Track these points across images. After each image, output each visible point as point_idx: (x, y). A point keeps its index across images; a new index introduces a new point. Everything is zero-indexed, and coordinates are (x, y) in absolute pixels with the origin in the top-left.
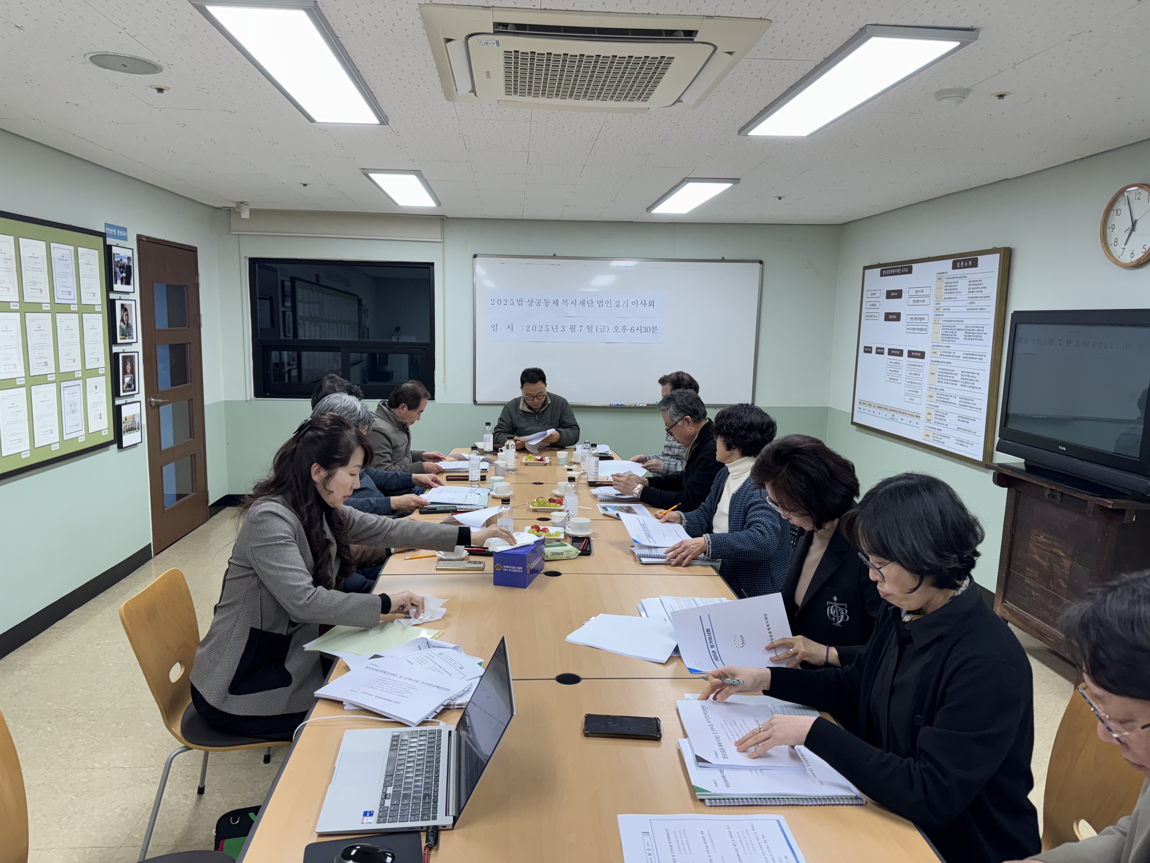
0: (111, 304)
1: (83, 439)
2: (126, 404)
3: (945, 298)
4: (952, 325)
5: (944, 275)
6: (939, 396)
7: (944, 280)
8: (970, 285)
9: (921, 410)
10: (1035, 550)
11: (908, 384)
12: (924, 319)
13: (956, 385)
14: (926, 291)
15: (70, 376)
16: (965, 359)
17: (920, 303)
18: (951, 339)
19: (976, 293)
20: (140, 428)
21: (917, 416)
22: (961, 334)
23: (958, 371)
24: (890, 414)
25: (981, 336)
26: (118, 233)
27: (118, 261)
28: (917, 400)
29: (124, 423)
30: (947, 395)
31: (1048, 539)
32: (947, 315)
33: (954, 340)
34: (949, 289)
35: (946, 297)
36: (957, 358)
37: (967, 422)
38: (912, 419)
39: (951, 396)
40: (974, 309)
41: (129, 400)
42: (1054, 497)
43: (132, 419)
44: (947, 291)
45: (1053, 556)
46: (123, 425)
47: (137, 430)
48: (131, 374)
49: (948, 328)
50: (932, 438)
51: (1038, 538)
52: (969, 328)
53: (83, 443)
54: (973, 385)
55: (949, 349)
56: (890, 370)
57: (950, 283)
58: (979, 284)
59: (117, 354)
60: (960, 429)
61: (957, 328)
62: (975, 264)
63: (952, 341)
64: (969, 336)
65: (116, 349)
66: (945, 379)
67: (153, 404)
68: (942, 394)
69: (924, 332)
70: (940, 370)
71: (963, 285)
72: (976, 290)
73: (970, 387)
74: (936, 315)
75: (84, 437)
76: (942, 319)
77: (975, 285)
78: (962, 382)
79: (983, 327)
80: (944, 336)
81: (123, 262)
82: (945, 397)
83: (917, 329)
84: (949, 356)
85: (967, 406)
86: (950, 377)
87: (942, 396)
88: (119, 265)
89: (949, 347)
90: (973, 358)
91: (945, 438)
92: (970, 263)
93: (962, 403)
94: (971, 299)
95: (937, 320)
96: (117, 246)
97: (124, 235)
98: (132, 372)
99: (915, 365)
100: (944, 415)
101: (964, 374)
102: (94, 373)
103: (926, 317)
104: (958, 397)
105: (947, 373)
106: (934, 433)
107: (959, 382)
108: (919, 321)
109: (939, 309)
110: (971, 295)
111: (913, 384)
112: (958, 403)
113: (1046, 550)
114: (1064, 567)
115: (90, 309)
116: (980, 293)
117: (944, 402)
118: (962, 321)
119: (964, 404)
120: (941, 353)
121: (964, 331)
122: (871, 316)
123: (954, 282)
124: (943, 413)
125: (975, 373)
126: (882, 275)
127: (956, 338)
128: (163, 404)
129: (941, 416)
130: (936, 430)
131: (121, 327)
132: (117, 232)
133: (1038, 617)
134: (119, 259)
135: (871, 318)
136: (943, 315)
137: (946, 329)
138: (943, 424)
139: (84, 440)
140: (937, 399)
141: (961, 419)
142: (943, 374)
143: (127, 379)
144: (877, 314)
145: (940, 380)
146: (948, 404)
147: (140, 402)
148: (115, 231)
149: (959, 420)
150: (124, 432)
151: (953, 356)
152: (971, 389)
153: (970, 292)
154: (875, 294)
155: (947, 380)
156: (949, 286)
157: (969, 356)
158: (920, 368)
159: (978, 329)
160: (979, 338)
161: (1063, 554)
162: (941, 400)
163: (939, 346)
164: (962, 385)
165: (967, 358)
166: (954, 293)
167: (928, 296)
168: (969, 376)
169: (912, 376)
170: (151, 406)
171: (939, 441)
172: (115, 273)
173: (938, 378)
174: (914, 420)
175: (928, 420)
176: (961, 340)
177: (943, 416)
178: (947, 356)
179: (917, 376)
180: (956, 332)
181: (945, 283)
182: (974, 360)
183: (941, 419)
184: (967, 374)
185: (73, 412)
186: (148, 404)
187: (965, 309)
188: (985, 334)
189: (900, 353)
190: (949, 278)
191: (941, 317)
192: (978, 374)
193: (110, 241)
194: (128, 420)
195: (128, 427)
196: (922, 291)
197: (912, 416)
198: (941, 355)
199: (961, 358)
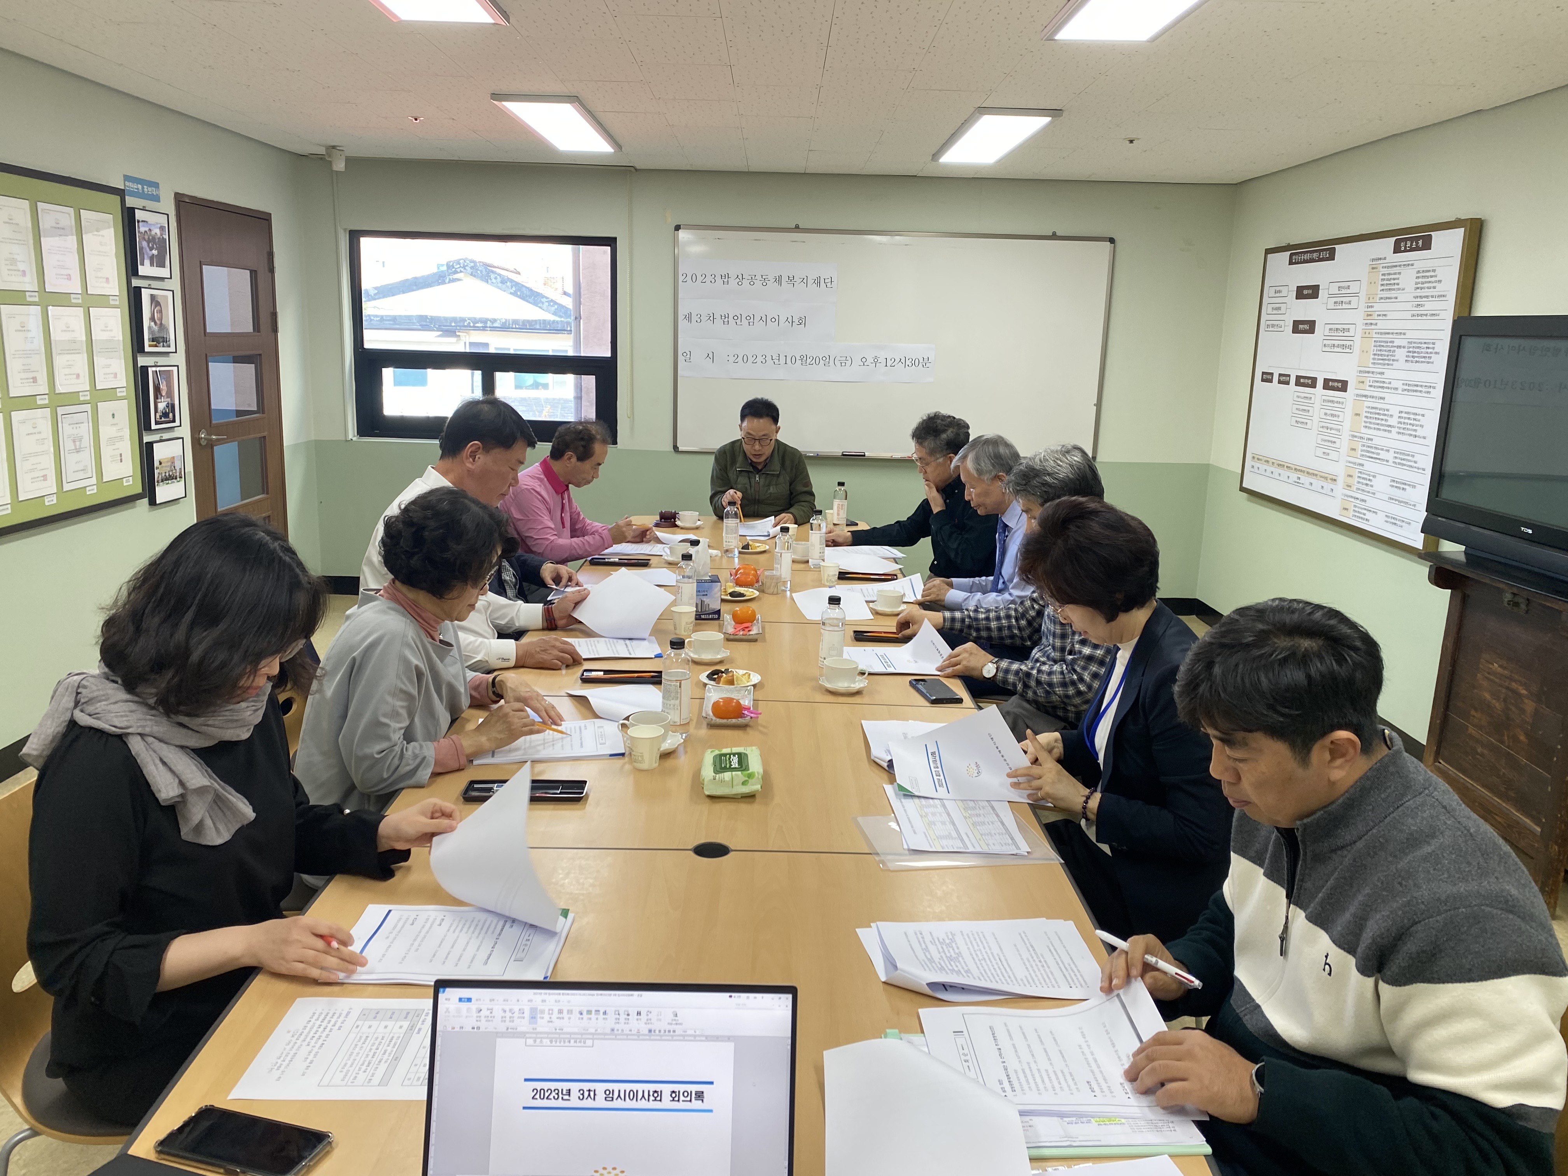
0: (135, 296)
1: (93, 490)
2: (161, 441)
3: (1381, 298)
4: (1390, 340)
5: (1382, 261)
6: (1365, 448)
7: (1381, 269)
8: (1418, 278)
9: (1338, 469)
10: (1485, 683)
11: (1321, 429)
12: (1348, 330)
13: (1390, 431)
14: (1354, 288)
15: (72, 399)
16: (1406, 393)
17: (1344, 306)
18: (1387, 362)
19: (1426, 290)
20: (182, 476)
21: (1332, 479)
22: (1401, 354)
23: (1395, 411)
24: (1294, 476)
25: (1430, 358)
26: (146, 190)
27: (146, 232)
28: (1333, 455)
29: (157, 468)
30: (1376, 448)
31: (1504, 668)
32: (1382, 325)
33: (1391, 362)
34: (1387, 284)
35: (1382, 296)
36: (1393, 391)
37: (1403, 489)
38: (1325, 484)
39: (1382, 450)
40: (1421, 315)
41: (166, 436)
42: (1517, 604)
43: (169, 464)
44: (1385, 287)
45: (1510, 694)
46: (156, 472)
47: (178, 479)
48: (167, 397)
49: (1382, 344)
50: (1352, 513)
51: (1491, 666)
52: (1413, 345)
53: (93, 494)
54: (1414, 433)
55: (1383, 376)
56: (1297, 409)
57: (1389, 274)
58: (1432, 277)
59: (145, 369)
60: (1392, 499)
61: (1395, 344)
62: (1427, 245)
63: (1388, 365)
64: (1413, 357)
65: (142, 361)
66: (1374, 424)
67: (203, 443)
68: (1369, 447)
69: (1348, 351)
70: (1368, 410)
71: (1408, 279)
72: (1426, 285)
73: (1411, 435)
74: (1366, 324)
75: (95, 487)
76: (1375, 331)
77: (1426, 277)
78: (1399, 428)
79: (1434, 344)
80: (1376, 357)
81: (153, 233)
82: (1373, 450)
83: (1338, 346)
84: (1382, 387)
85: (1405, 465)
86: (1382, 419)
87: (1369, 449)
88: (146, 237)
89: (1383, 373)
90: (1416, 391)
91: (1371, 514)
92: (1420, 242)
93: (1398, 461)
94: (1419, 300)
95: (1367, 331)
96: (144, 209)
97: (155, 193)
98: (170, 394)
99: (1332, 402)
100: (1371, 478)
101: (1403, 415)
102: (110, 394)
103: (1352, 327)
104: (1392, 451)
105: (1378, 414)
106: (1355, 506)
107: (1393, 427)
108: (1341, 334)
109: (1371, 315)
110: (1419, 293)
111: (1329, 431)
112: (1391, 460)
113: (1501, 686)
114: (1523, 711)
115: (102, 301)
116: (1432, 290)
117: (1372, 458)
118: (1404, 334)
119: (1400, 461)
120: (1371, 384)
121: (1406, 350)
122: (1273, 326)
123: (1395, 274)
124: (1369, 475)
125: (1419, 415)
126: (1291, 263)
127: (1393, 360)
128: (219, 442)
129: (1367, 479)
130: (1358, 502)
131: (150, 328)
132: (143, 188)
133: (1483, 786)
134: (147, 229)
135: (1273, 329)
136: (1376, 324)
137: (1380, 346)
138: (1369, 492)
139: (95, 491)
140: (1363, 453)
141: (1395, 484)
142: (1372, 416)
143: (161, 406)
144: (1282, 323)
145: (1368, 425)
146: (1378, 461)
147: (183, 438)
148: (140, 186)
149: (1392, 486)
150: (158, 482)
151: (1388, 388)
152: (1412, 439)
153: (1418, 288)
154: (1280, 292)
155: (1378, 424)
156: (1388, 280)
157: (1412, 388)
158: (1340, 406)
159: (1426, 346)
160: (1427, 360)
161: (1524, 692)
162: (1368, 454)
163: (1369, 372)
164: (1399, 433)
165: (1408, 391)
166: (1394, 290)
167: (1356, 295)
168: (1409, 418)
169: (1328, 418)
170: (200, 444)
171: (1362, 518)
172: (141, 249)
173: (1365, 422)
174: (1328, 485)
175: (1348, 486)
176: (1401, 364)
177: (1369, 480)
178: (1379, 387)
179: (1334, 419)
180: (1394, 351)
181: (1382, 275)
182: (1418, 394)
183: (1367, 485)
184: (1406, 415)
185: (78, 451)
186: (196, 442)
187: (1408, 315)
188: (1436, 353)
189: (1311, 383)
190: (1388, 267)
191: (1373, 327)
192: (1423, 415)
193: (130, 202)
194: (163, 465)
195: (163, 475)
196: (1349, 287)
197: (1326, 478)
198: (1371, 386)
199: (1400, 391)
